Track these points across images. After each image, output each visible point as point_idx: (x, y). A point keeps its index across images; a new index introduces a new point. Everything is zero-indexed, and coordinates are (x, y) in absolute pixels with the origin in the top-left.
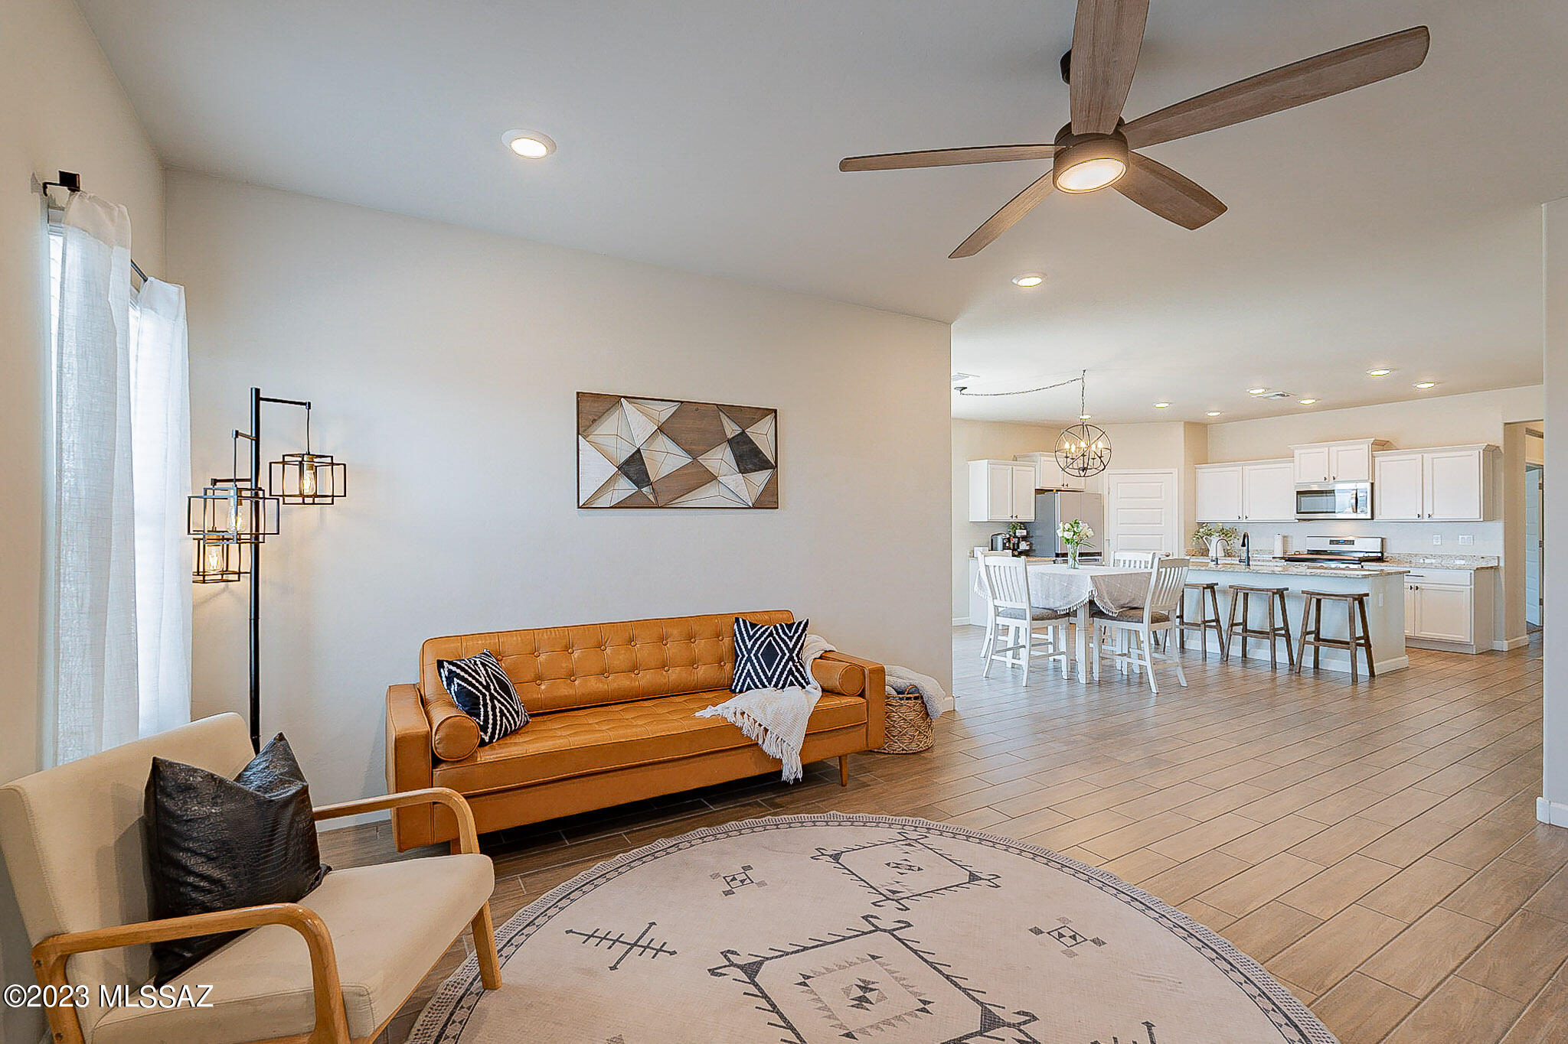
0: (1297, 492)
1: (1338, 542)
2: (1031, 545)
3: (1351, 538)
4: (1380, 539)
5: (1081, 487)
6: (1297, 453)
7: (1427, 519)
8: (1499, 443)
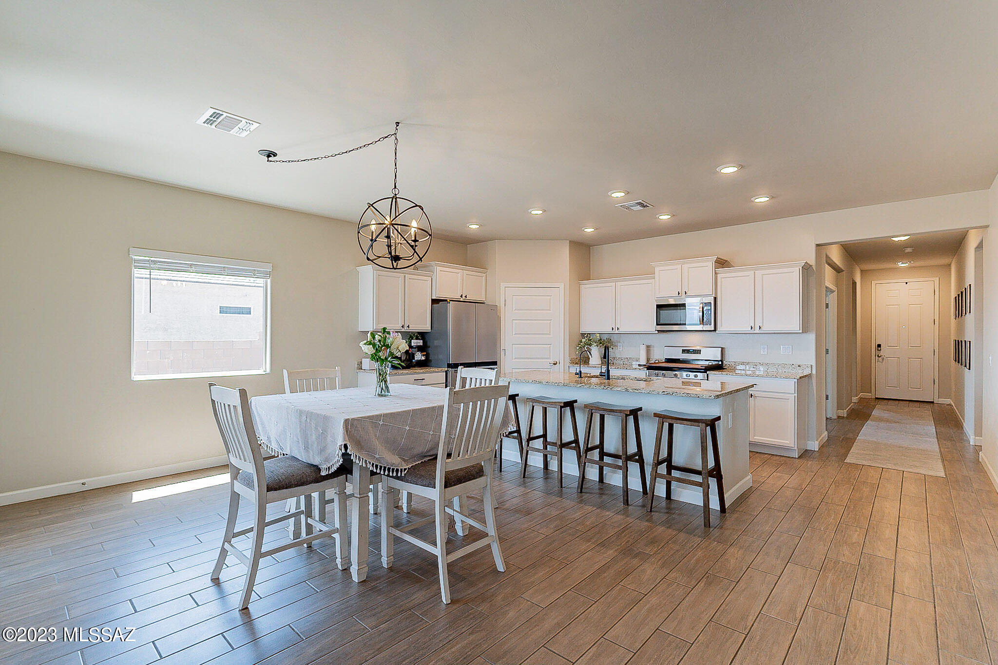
0: (657, 305)
1: (688, 351)
2: (427, 356)
3: (698, 348)
4: (720, 349)
5: (481, 298)
6: (657, 269)
7: (757, 331)
8: (812, 261)
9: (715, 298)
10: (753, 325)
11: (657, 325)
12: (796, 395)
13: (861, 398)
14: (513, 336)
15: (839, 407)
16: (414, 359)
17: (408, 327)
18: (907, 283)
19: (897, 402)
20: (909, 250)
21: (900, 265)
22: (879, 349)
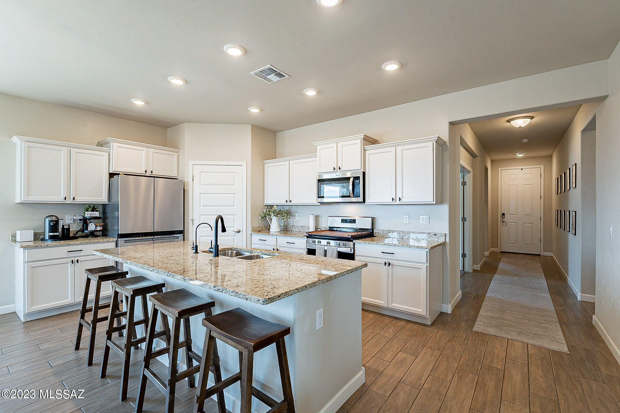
0: (318, 180)
1: (345, 221)
3: (354, 218)
4: (371, 218)
5: (174, 174)
6: (318, 148)
7: (398, 202)
8: (445, 137)
9: (364, 173)
10: (394, 198)
11: (319, 197)
12: (428, 264)
13: (491, 252)
14: (201, 207)
15: (474, 262)
16: (87, 229)
17: (74, 199)
18: (522, 169)
19: (516, 255)
20: (525, 140)
21: (518, 156)
22: (504, 216)
